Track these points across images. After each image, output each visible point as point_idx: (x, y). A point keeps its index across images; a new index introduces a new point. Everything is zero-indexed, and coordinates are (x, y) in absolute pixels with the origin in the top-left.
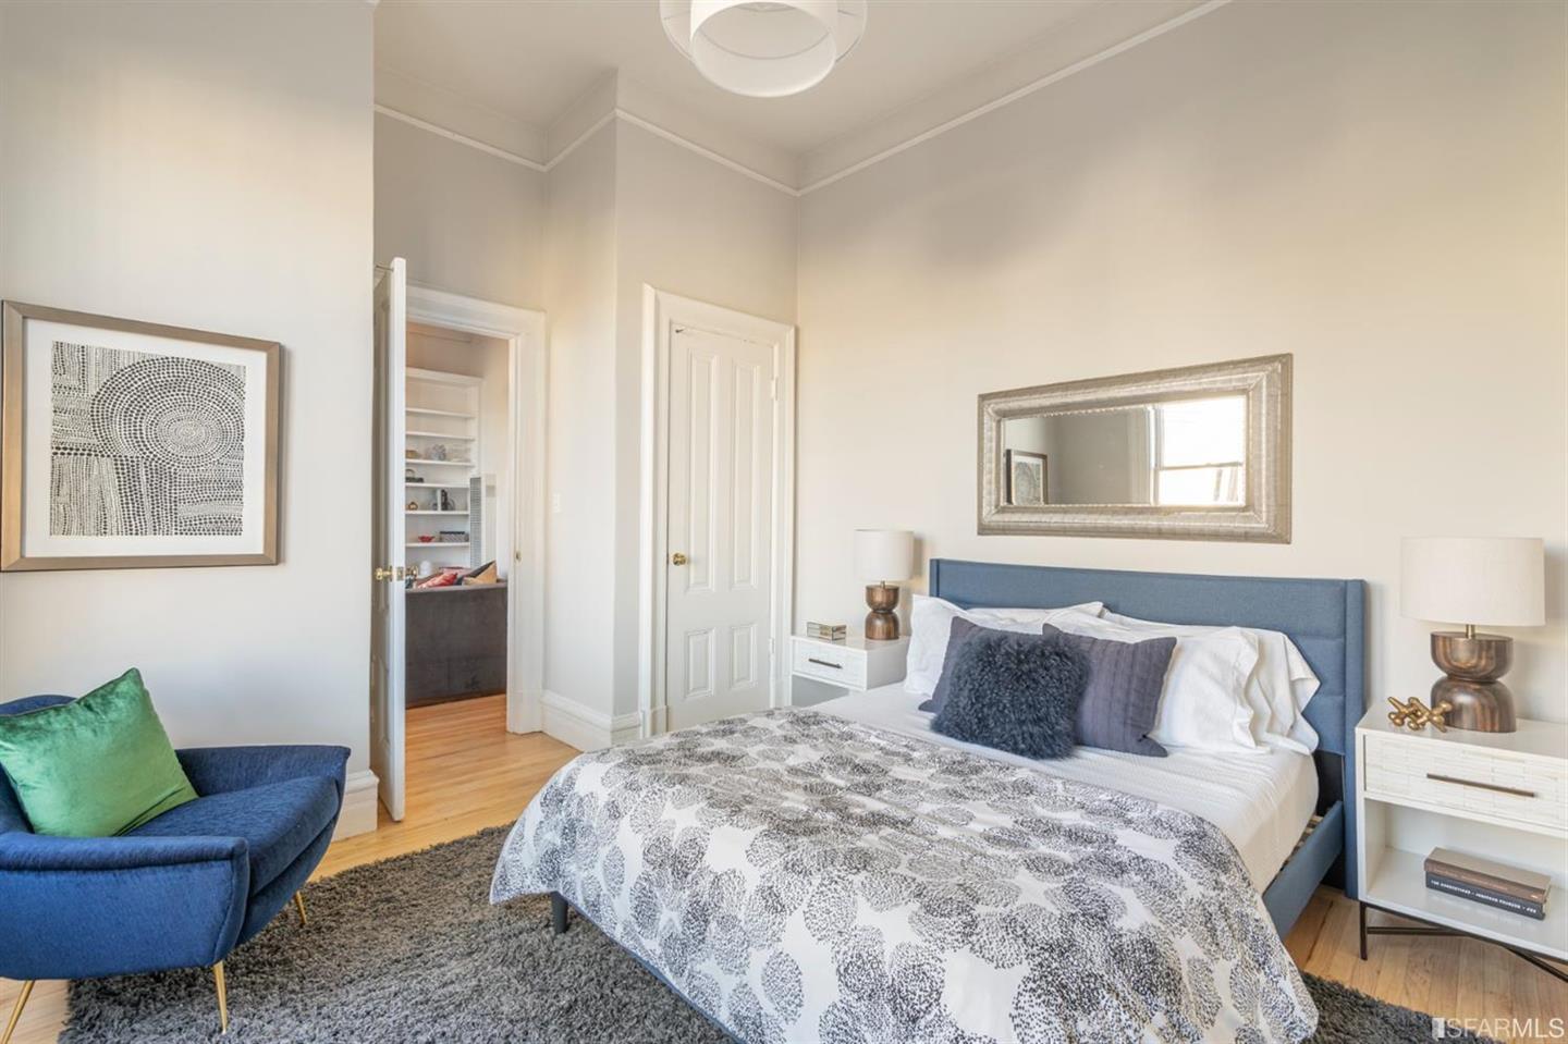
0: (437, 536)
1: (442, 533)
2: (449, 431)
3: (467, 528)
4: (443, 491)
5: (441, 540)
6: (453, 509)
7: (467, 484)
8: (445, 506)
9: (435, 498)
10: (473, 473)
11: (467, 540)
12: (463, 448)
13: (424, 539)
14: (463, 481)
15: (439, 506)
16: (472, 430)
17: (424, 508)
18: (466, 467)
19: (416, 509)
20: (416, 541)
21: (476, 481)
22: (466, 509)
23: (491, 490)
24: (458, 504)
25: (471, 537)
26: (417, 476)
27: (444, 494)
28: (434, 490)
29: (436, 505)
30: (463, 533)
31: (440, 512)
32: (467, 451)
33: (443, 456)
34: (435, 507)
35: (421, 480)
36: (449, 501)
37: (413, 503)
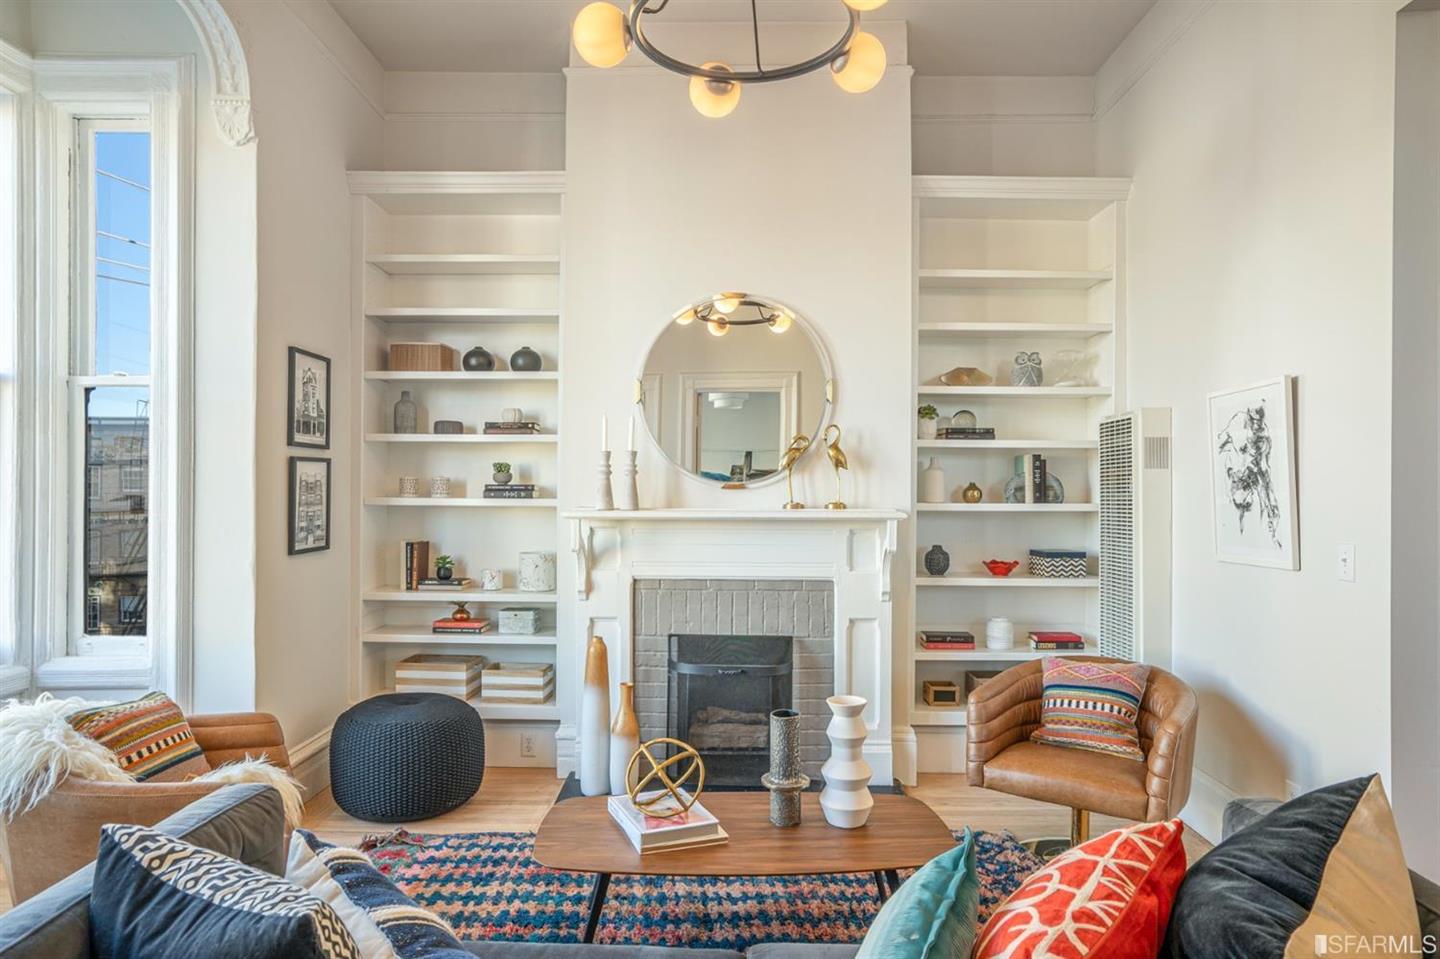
0: (1023, 559)
1: (1033, 553)
2: (1043, 317)
3: (1092, 541)
4: (1037, 458)
5: (1031, 571)
6: (1058, 499)
7: (1092, 436)
8: (1042, 492)
9: (1019, 474)
10: (1107, 412)
11: (1091, 572)
12: (1081, 356)
13: (999, 568)
14: (1083, 432)
15: (1029, 493)
16: (1100, 310)
17: (996, 498)
18: (1086, 398)
19: (977, 500)
20: (979, 574)
21: (1117, 430)
22: (1088, 500)
23: (1159, 450)
24: (1071, 487)
25: (1103, 566)
26: (980, 425)
27: (1039, 463)
28: (1016, 456)
29: (1021, 489)
30: (1082, 555)
31: (1029, 506)
32: (1088, 363)
33: (1037, 377)
34: (1018, 495)
35: (988, 434)
36: (1051, 482)
37: (973, 487)
